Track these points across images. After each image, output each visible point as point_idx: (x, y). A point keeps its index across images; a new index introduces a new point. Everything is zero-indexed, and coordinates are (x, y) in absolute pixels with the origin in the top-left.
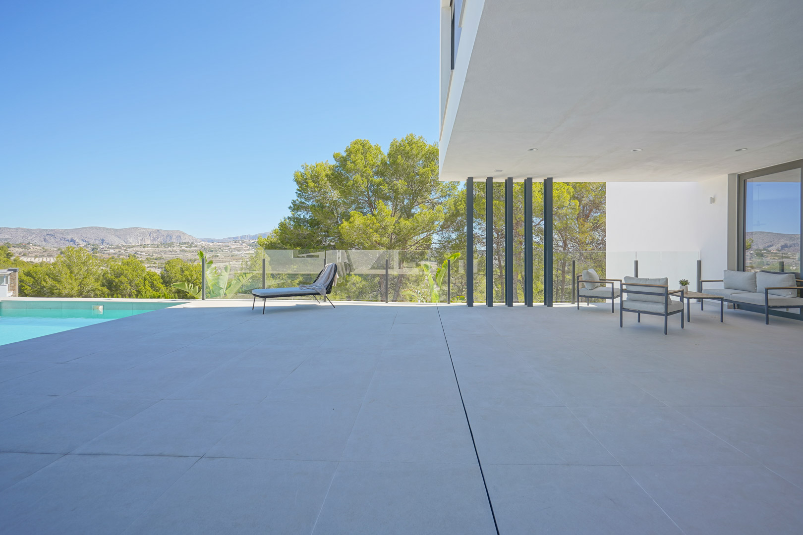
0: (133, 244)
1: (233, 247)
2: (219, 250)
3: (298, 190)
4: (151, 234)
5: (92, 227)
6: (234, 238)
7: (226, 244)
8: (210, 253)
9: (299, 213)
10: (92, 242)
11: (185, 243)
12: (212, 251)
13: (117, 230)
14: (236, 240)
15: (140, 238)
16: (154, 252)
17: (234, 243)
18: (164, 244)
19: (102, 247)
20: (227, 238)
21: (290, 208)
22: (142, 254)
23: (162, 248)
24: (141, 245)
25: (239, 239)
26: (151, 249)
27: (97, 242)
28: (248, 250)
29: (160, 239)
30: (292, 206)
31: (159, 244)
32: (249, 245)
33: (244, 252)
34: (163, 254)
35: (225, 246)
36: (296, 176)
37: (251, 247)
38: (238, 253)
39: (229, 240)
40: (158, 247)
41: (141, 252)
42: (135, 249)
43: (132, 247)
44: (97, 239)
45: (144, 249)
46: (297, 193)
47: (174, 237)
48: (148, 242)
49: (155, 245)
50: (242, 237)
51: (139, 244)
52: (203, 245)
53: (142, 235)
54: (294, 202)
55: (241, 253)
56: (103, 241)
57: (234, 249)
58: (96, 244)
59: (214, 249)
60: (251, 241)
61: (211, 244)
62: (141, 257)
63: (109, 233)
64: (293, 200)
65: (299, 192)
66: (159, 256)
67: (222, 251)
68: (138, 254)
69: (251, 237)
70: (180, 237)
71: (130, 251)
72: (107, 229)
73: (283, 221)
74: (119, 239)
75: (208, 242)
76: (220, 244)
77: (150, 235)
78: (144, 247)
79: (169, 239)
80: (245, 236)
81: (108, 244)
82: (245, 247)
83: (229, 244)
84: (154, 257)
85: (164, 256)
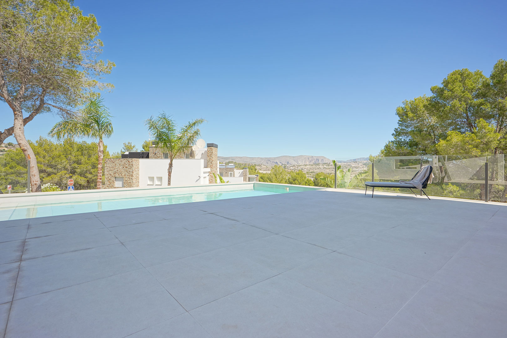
0: (301, 164)
1: (353, 166)
3: (399, 121)
4: (309, 159)
5: (284, 156)
6: (353, 160)
7: (349, 163)
9: (400, 138)
10: (283, 164)
11: (326, 163)
13: (294, 157)
14: (355, 161)
15: (304, 161)
16: (310, 169)
17: (353, 163)
19: (288, 166)
20: (349, 160)
21: (393, 134)
22: (305, 169)
23: (314, 166)
24: (304, 165)
25: (357, 161)
26: (309, 167)
27: (286, 163)
28: (363, 168)
29: (313, 162)
30: (394, 133)
31: (313, 164)
32: (363, 164)
33: (360, 169)
34: (314, 170)
35: (349, 165)
36: (398, 110)
37: (364, 166)
38: (356, 169)
39: (351, 161)
42: (303, 167)
43: (300, 166)
46: (398, 123)
47: (320, 160)
48: (308, 163)
49: (311, 165)
50: (358, 159)
53: (305, 159)
54: (396, 130)
55: (358, 169)
56: (288, 162)
57: (354, 167)
58: (286, 165)
60: (365, 162)
61: (340, 164)
62: (304, 172)
63: (291, 158)
64: (395, 128)
65: (400, 122)
66: (313, 171)
67: (346, 168)
68: (303, 170)
69: (364, 159)
70: (323, 160)
71: (299, 168)
72: (290, 156)
73: (387, 143)
76: (345, 164)
78: (306, 166)
79: (317, 161)
80: (361, 158)
81: (290, 164)
82: (361, 166)
83: (351, 164)
84: (310, 171)
85: (315, 171)
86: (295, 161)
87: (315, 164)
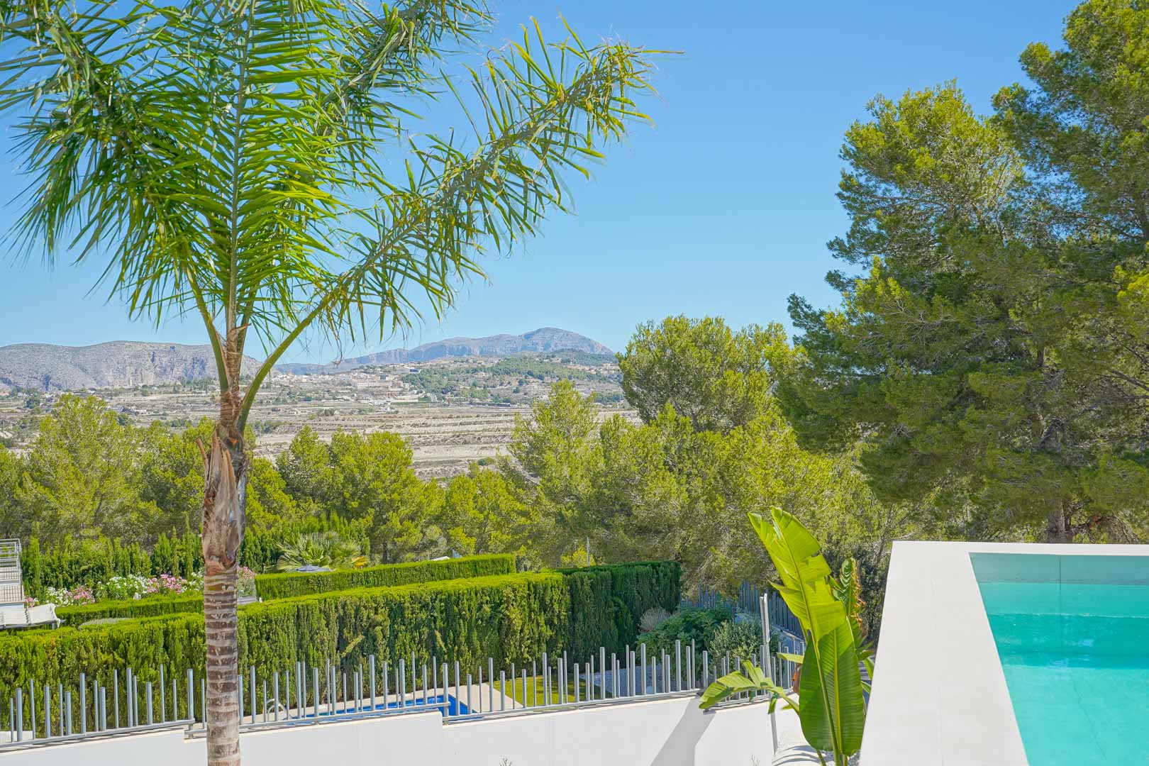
0: (117, 387)
1: (360, 386)
2: (327, 395)
4: (157, 359)
5: (23, 345)
6: (361, 360)
7: (343, 377)
8: (305, 404)
10: (23, 384)
12: (308, 399)
13: (76, 351)
15: (130, 370)
16: (168, 407)
17: (363, 375)
18: (189, 383)
19: (48, 396)
22: (141, 411)
23: (186, 395)
24: (136, 389)
25: (374, 363)
26: (159, 397)
27: (35, 384)
28: (401, 393)
29: (179, 371)
31: (179, 383)
32: (402, 379)
33: (392, 400)
34: (188, 410)
35: (342, 384)
37: (407, 386)
38: (376, 402)
40: (176, 392)
41: (138, 407)
42: (126, 398)
43: (116, 395)
44: (35, 375)
45: (143, 398)
48: (150, 379)
49: (169, 386)
50: (380, 356)
51: (131, 385)
52: (285, 382)
53: (134, 361)
55: (382, 402)
56: (47, 380)
57: (365, 391)
58: (34, 390)
59: (313, 395)
60: (407, 367)
61: (304, 378)
62: (139, 421)
63: (60, 358)
66: (181, 416)
67: (334, 399)
68: (130, 412)
69: (405, 357)
71: (112, 404)
72: (56, 348)
74: (82, 373)
75: (295, 372)
76: (327, 377)
77: (153, 361)
78: (144, 394)
79: (197, 369)
80: (389, 352)
81: (60, 387)
82: (394, 385)
83: (350, 378)
84: (170, 419)
85: (192, 416)
86: (84, 370)
87: (187, 382)
